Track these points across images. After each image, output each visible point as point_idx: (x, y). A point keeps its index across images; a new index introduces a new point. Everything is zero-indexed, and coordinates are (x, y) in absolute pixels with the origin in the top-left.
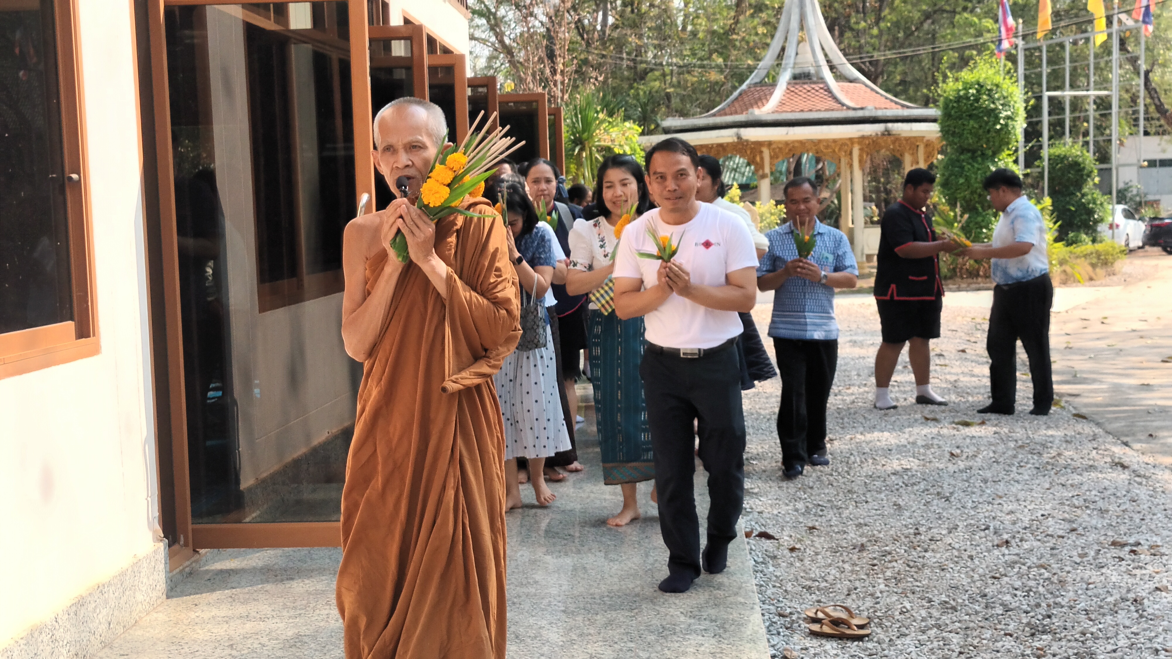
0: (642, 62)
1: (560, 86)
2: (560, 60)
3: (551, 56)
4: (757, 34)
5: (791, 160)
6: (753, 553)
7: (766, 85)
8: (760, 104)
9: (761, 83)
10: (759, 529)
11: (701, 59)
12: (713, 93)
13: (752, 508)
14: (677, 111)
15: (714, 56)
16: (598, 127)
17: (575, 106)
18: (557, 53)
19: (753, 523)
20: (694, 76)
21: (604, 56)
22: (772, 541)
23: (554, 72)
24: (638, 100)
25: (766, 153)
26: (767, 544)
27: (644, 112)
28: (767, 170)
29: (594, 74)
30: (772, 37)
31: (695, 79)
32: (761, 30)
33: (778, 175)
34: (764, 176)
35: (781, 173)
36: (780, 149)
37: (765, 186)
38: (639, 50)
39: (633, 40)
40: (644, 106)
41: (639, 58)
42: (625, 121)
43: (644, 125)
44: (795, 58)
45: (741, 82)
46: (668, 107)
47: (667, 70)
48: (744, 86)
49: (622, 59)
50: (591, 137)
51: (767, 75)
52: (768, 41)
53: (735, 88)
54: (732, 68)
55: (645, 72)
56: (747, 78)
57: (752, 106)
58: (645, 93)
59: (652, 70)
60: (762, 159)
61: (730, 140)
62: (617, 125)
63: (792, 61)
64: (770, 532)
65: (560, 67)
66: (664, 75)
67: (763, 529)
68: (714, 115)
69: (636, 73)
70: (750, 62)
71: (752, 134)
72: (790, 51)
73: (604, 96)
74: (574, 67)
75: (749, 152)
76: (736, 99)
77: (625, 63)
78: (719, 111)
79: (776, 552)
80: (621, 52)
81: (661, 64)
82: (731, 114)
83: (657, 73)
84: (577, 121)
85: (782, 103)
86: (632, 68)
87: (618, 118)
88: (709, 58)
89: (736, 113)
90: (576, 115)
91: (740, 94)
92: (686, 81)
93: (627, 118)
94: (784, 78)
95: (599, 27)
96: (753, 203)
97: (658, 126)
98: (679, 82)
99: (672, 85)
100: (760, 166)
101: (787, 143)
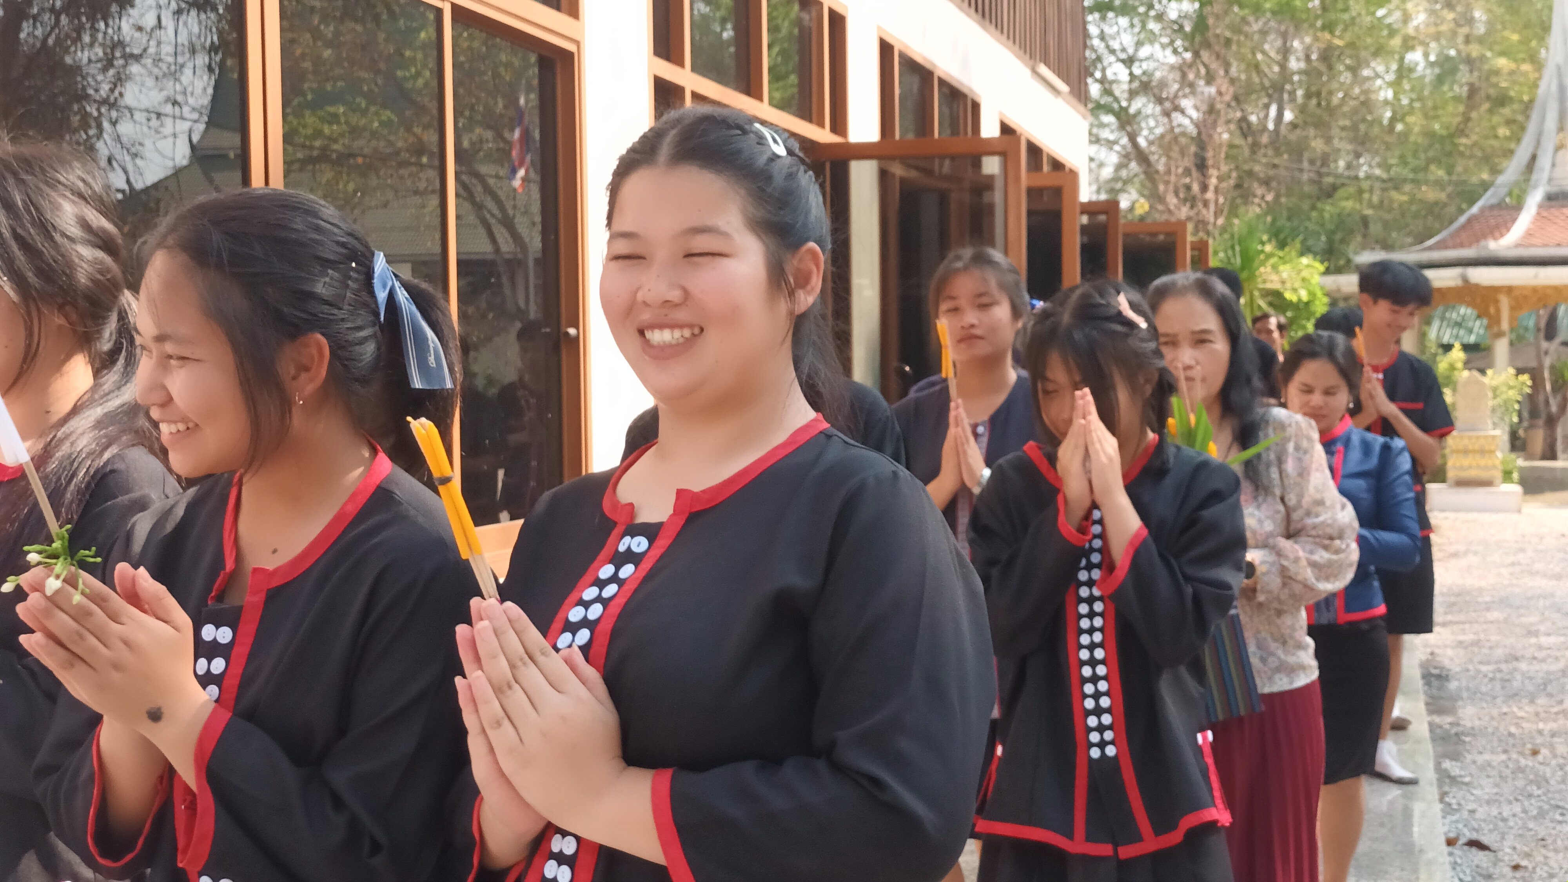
0: (1328, 174)
1: (1212, 207)
2: (1213, 172)
3: (1201, 166)
4: (1496, 137)
5: (1541, 312)
6: (1458, 869)
7: (1508, 207)
8: (1497, 234)
9: (1500, 206)
10: (1469, 835)
11: (1415, 170)
12: (1430, 218)
13: (1459, 804)
14: (1377, 242)
15: (1433, 167)
16: (1263, 263)
17: (1232, 236)
18: (1210, 162)
19: (1460, 826)
20: (1404, 194)
21: (1275, 166)
22: (1487, 852)
23: (1204, 188)
24: (1322, 225)
25: (1505, 303)
26: (1479, 857)
27: (1330, 242)
28: (1505, 325)
29: (1259, 191)
30: (1518, 140)
31: (1405, 198)
32: (1503, 131)
33: (1521, 331)
34: (1500, 335)
35: (1526, 329)
36: (1525, 297)
37: (1501, 348)
38: (1325, 160)
39: (1318, 145)
40: (1330, 234)
41: (1324, 170)
42: (1302, 254)
43: (1329, 260)
44: (1551, 172)
45: (1472, 202)
46: (1365, 236)
47: (1365, 185)
48: (1475, 209)
49: (1301, 170)
50: (1252, 277)
51: (1510, 194)
52: (1512, 146)
53: (1461, 212)
54: (1458, 183)
55: (1335, 188)
56: (1480, 197)
57: (1485, 237)
58: (1331, 216)
59: (1343, 185)
60: (1498, 311)
61: (1451, 284)
62: (1290, 261)
63: (1545, 176)
64: (1485, 840)
65: (1213, 181)
66: (1361, 192)
67: (1474, 836)
68: (1430, 248)
69: (1321, 189)
70: (1485, 176)
71: (1483, 276)
72: (1544, 162)
73: (1274, 220)
74: (1232, 182)
75: (1479, 300)
76: (1463, 227)
77: (1305, 177)
78: (1438, 242)
79: (1491, 870)
80: (1300, 161)
81: (1356, 178)
82: (1454, 247)
83: (1352, 190)
84: (1234, 255)
85: (1529, 234)
86: (1317, 182)
87: (1291, 251)
88: (1426, 169)
89: (1462, 245)
90: (1233, 247)
91: (1469, 221)
92: (1391, 201)
93: (1305, 251)
94: (1534, 199)
95: (1271, 126)
96: (1483, 372)
97: (1349, 261)
98: (1382, 202)
99: (1371, 205)
100: (1495, 320)
101: (1535, 290)
